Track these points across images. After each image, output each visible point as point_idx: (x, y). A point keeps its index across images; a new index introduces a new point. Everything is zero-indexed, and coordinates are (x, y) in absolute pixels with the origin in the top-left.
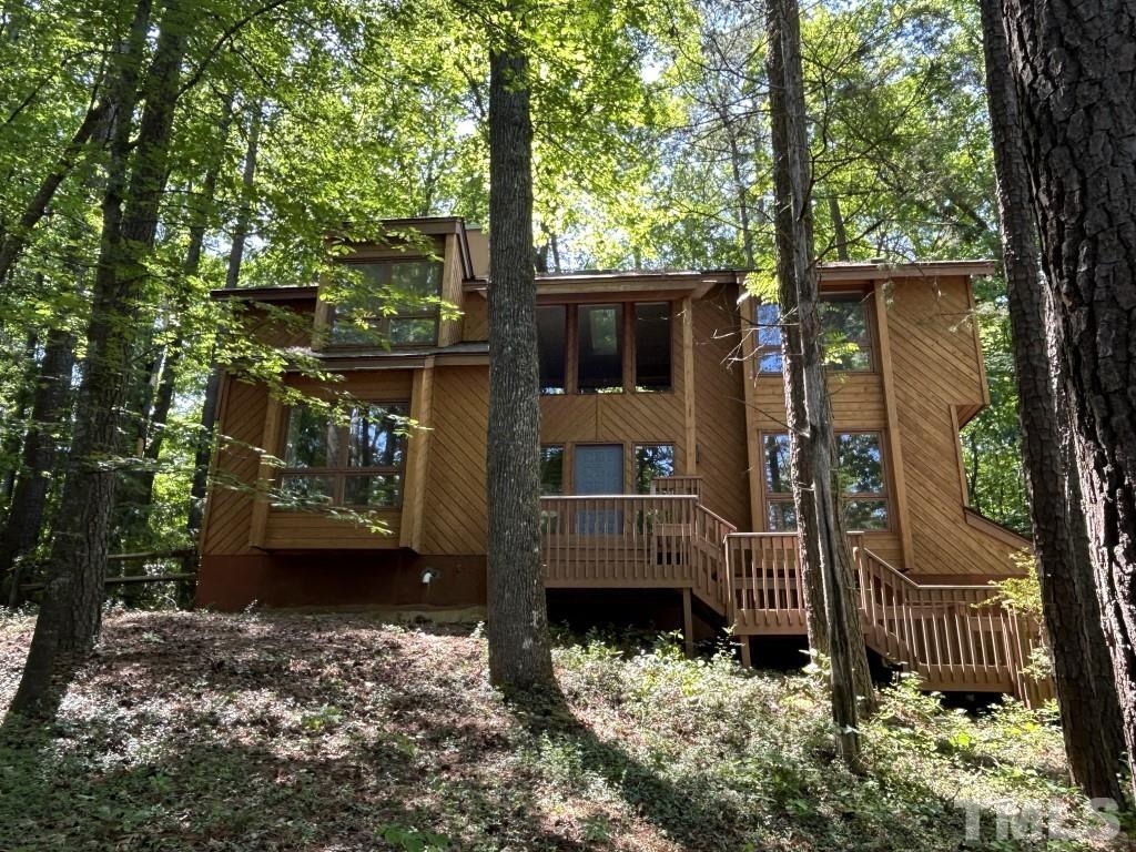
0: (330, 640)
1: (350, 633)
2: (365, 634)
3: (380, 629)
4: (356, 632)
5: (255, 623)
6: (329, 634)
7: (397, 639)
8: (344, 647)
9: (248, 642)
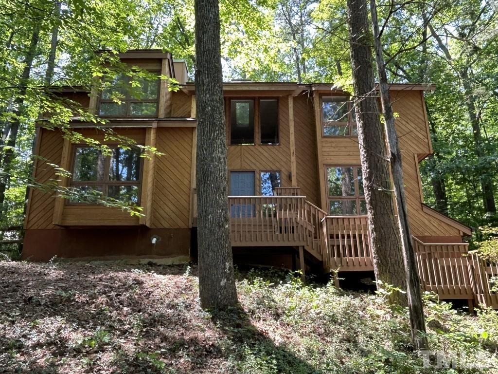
0: (101, 280)
1: (112, 274)
2: (121, 275)
3: (130, 271)
4: (116, 274)
5: (55, 269)
6: (100, 276)
7: (140, 278)
8: (109, 284)
9: (49, 283)
